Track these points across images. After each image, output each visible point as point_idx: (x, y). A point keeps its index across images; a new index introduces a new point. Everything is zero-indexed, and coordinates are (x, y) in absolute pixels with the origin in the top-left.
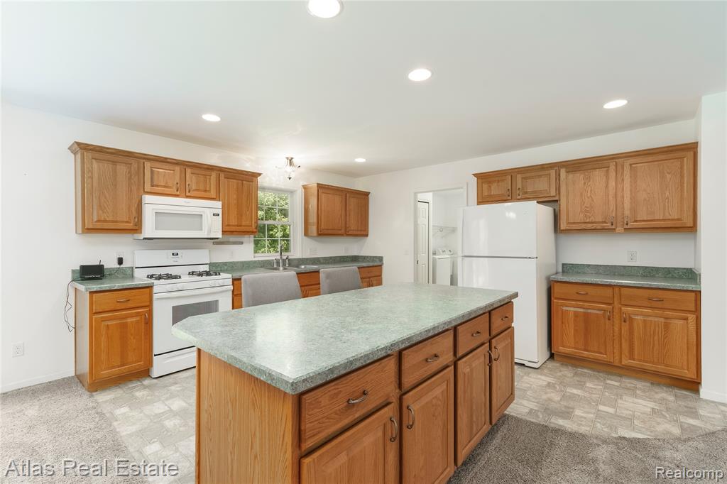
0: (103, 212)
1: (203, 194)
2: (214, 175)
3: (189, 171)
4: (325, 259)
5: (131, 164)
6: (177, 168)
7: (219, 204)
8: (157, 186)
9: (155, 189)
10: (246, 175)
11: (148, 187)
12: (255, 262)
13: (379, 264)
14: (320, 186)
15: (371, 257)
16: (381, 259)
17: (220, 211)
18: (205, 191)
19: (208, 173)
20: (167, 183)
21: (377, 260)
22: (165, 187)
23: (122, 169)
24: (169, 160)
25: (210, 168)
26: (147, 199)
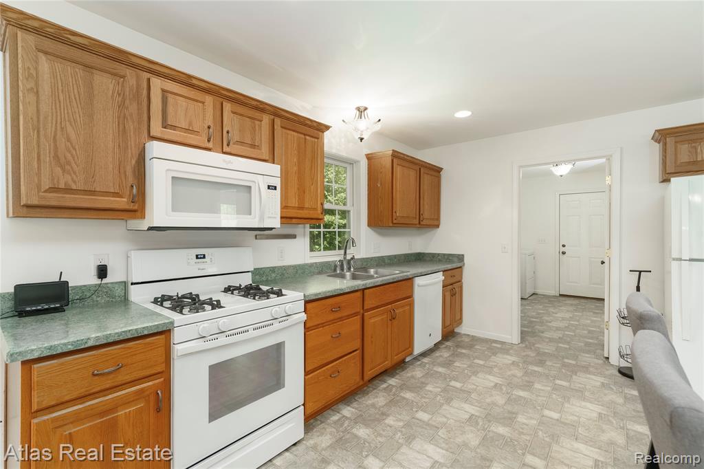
0: (64, 171)
1: (249, 151)
2: (266, 119)
3: (228, 107)
4: (390, 257)
5: (123, 77)
6: (209, 99)
7: (275, 169)
8: (174, 127)
9: (169, 133)
10: (310, 127)
11: (156, 129)
12: (311, 265)
13: (459, 265)
14: (395, 155)
15: (444, 255)
16: (461, 258)
17: (277, 182)
18: (253, 146)
19: (257, 114)
20: (190, 124)
21: (455, 259)
22: (187, 130)
23: (104, 84)
24: (194, 81)
25: (260, 107)
26: (155, 149)
